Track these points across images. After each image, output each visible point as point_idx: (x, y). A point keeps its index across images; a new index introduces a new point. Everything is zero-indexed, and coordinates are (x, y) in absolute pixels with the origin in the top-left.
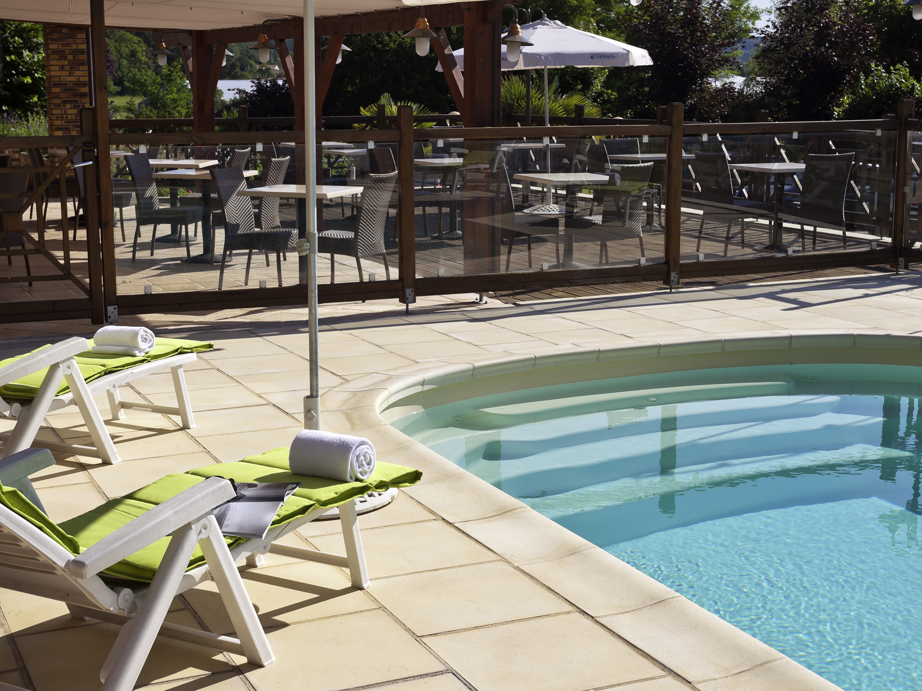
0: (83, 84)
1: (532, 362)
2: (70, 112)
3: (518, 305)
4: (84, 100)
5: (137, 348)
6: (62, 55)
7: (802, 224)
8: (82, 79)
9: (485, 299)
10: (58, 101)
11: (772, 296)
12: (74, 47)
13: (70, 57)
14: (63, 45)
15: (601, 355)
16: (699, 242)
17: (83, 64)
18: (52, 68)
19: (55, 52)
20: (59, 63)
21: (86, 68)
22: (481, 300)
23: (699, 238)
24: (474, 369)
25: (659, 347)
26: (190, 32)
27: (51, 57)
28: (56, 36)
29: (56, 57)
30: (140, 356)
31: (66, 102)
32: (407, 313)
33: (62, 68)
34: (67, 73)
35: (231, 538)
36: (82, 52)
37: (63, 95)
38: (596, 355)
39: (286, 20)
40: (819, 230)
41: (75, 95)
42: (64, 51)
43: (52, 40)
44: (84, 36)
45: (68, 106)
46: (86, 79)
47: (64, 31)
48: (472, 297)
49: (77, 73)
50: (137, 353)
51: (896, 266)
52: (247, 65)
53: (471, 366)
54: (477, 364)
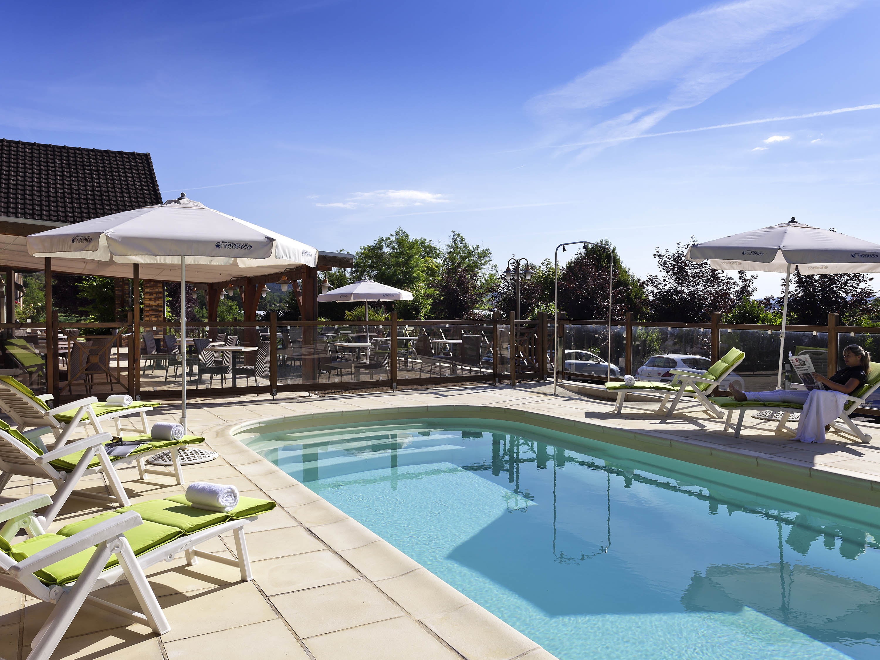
0: (160, 307)
1: (312, 416)
2: (153, 319)
3: (323, 397)
4: (160, 314)
5: (124, 403)
6: (151, 294)
7: (462, 366)
8: (160, 305)
9: (311, 394)
10: (148, 314)
11: (435, 393)
12: (157, 290)
13: (155, 295)
14: (151, 289)
15: (343, 413)
16: (420, 373)
17: (161, 298)
18: (146, 300)
19: (147, 292)
20: (150, 297)
21: (162, 299)
22: (309, 395)
23: (421, 372)
24: (284, 418)
25: (370, 410)
26: (207, 283)
27: (146, 295)
28: (148, 285)
29: (148, 294)
30: (125, 407)
31: (151, 315)
32: (274, 400)
33: (151, 300)
34: (153, 302)
35: (113, 457)
36: (160, 292)
37: (151, 312)
38: (341, 413)
39: (241, 278)
40: (472, 368)
41: (156, 312)
42: (152, 292)
43: (146, 287)
44: (161, 285)
45: (153, 316)
46: (162, 305)
47: (152, 283)
48: (306, 393)
49: (157, 302)
50: (123, 405)
51: (494, 383)
52: (273, 304)
53: (283, 417)
54: (286, 416)
